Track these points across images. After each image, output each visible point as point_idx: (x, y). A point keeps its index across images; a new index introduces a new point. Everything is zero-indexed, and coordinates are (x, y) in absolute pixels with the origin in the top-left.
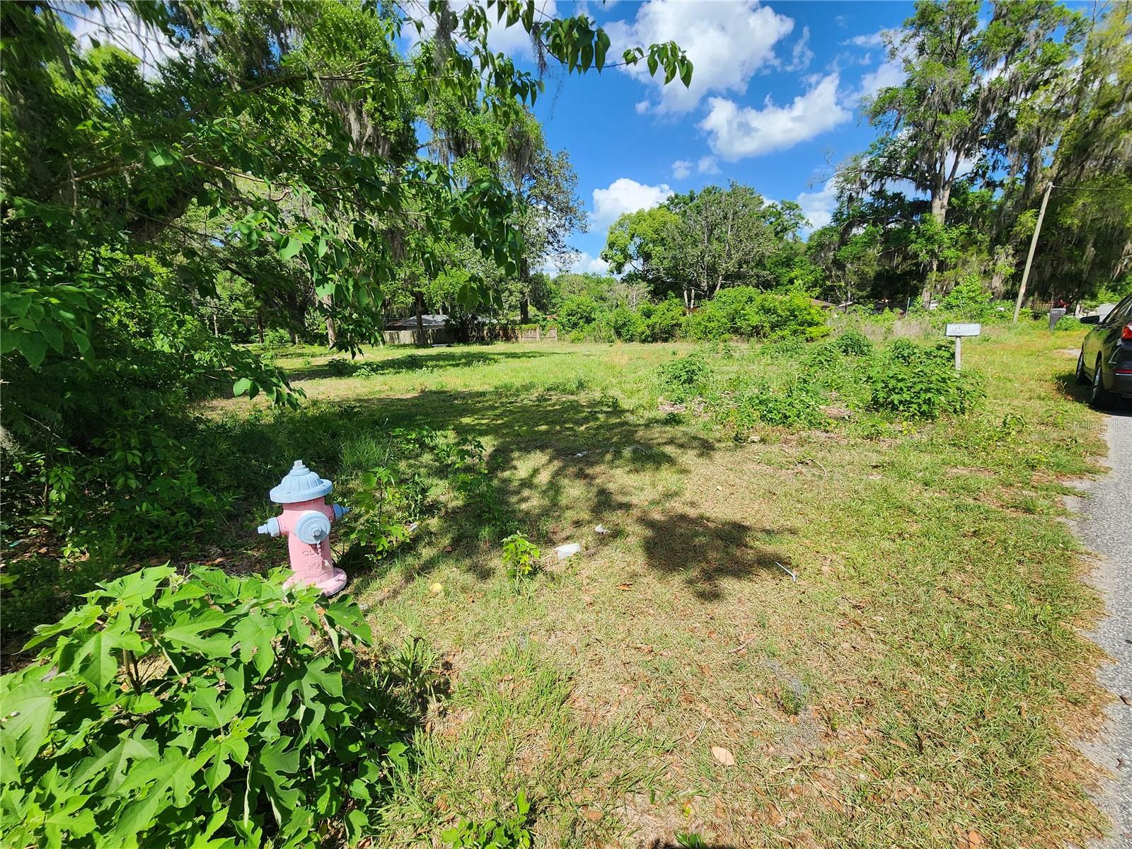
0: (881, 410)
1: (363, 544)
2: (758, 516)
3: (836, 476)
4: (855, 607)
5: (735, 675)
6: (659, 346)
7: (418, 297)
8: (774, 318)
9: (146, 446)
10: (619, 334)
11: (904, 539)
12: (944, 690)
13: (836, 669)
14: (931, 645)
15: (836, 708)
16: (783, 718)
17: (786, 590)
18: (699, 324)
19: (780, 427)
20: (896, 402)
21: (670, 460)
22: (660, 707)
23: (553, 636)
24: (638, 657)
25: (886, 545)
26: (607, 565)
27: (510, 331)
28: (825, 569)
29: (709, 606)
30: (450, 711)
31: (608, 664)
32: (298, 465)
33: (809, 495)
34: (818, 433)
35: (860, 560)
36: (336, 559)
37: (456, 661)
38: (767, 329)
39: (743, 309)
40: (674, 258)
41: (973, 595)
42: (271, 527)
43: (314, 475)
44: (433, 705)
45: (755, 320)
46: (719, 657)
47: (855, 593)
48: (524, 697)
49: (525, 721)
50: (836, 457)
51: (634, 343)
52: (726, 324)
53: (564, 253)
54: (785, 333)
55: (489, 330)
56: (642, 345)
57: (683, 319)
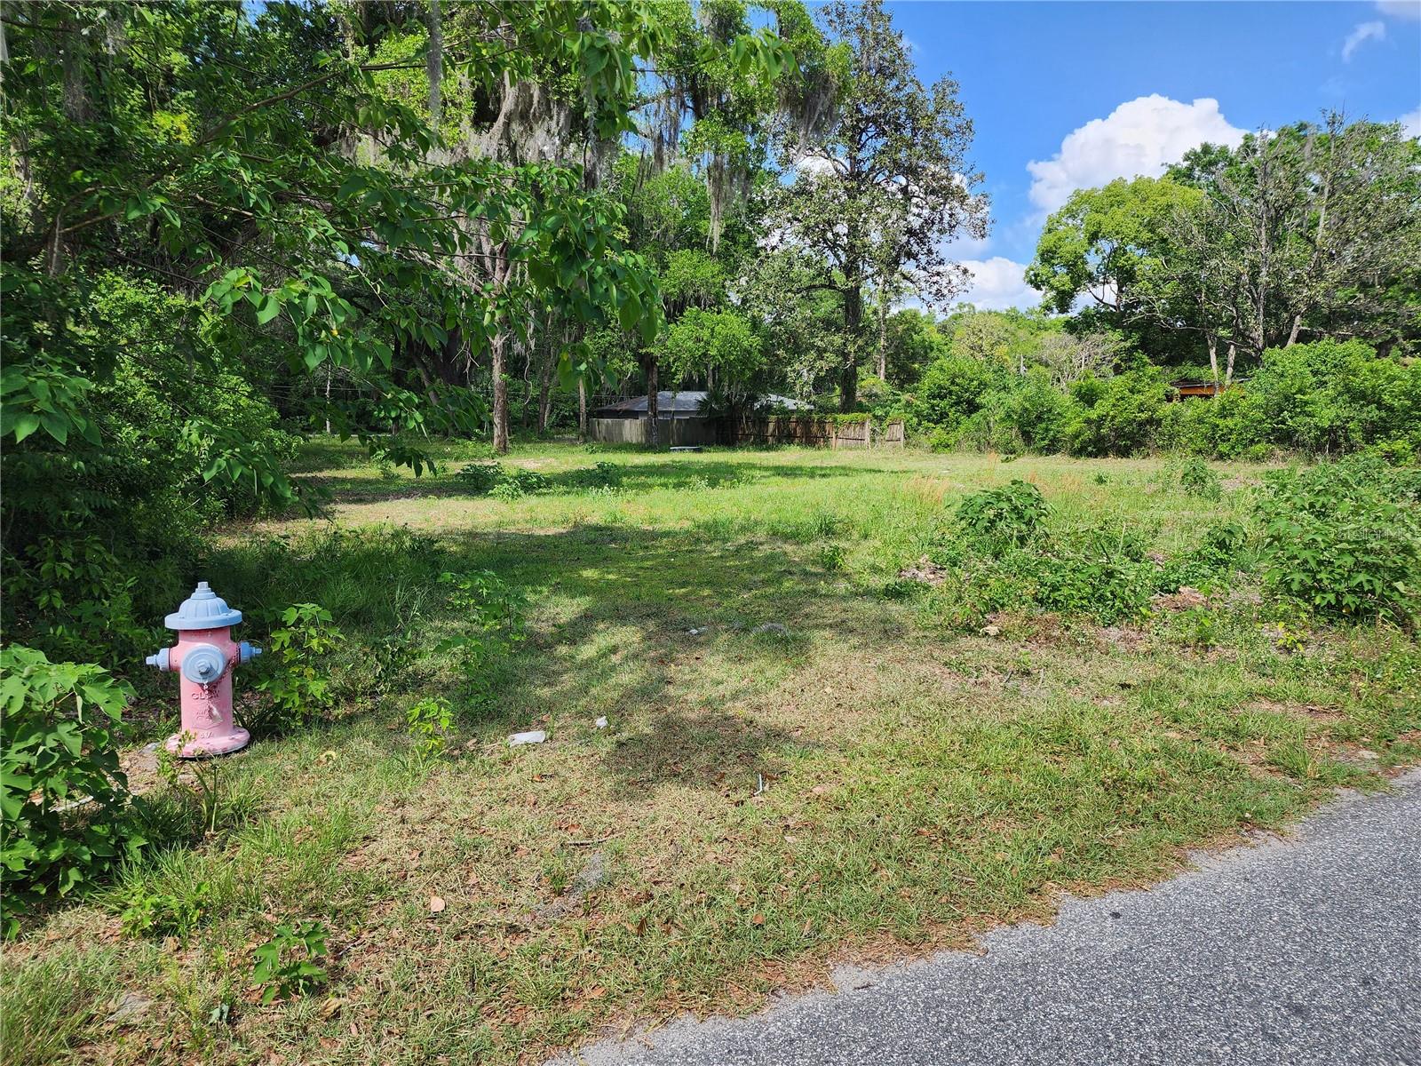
1: (275, 699)
4: (785, 826)
6: (1111, 466)
8: (1373, 413)
10: (1027, 437)
18: (1201, 421)
22: (430, 870)
27: (815, 429)
28: (817, 789)
29: (608, 804)
32: (203, 587)
38: (1357, 437)
39: (1300, 391)
40: (1186, 279)
43: (220, 601)
45: (1326, 415)
46: (550, 846)
47: (810, 815)
51: (1059, 455)
52: (1261, 422)
53: (938, 274)
54: (1399, 445)
55: (778, 421)
56: (1073, 460)
57: (1167, 408)
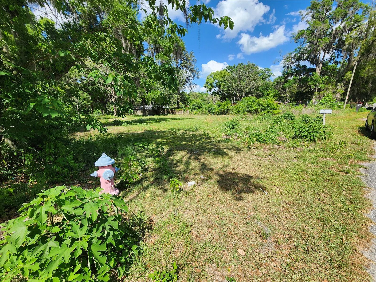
0: (297, 138)
1: (124, 180)
2: (255, 173)
3: (282, 160)
4: (287, 204)
5: (246, 226)
6: (223, 116)
7: (144, 99)
8: (262, 107)
9: (56, 147)
10: (209, 112)
11: (304, 182)
12: (316, 232)
13: (280, 225)
14: (313, 217)
15: (280, 237)
16: (262, 240)
17: (264, 198)
18: (236, 109)
19: (263, 144)
20: (302, 136)
21: (226, 154)
22: (221, 235)
23: (186, 212)
24: (214, 219)
25: (298, 183)
26: (204, 188)
27: (173, 111)
28: (277, 191)
29: (237, 202)
30: (152, 235)
31: (204, 221)
32: (104, 154)
33: (272, 167)
34: (276, 146)
35: (289, 189)
36: (115, 185)
37: (154, 219)
38: (259, 111)
39: (251, 104)
40: (228, 87)
41: (327, 201)
42: (95, 174)
43: (109, 158)
44: (146, 233)
45: (255, 108)
46: (241, 220)
47: (287, 199)
48: (176, 231)
49: (176, 239)
50: (282, 154)
51: (215, 115)
52: (245, 109)
53: (191, 85)
54: (265, 112)
55: (167, 110)
56: (217, 116)
57: (231, 107)
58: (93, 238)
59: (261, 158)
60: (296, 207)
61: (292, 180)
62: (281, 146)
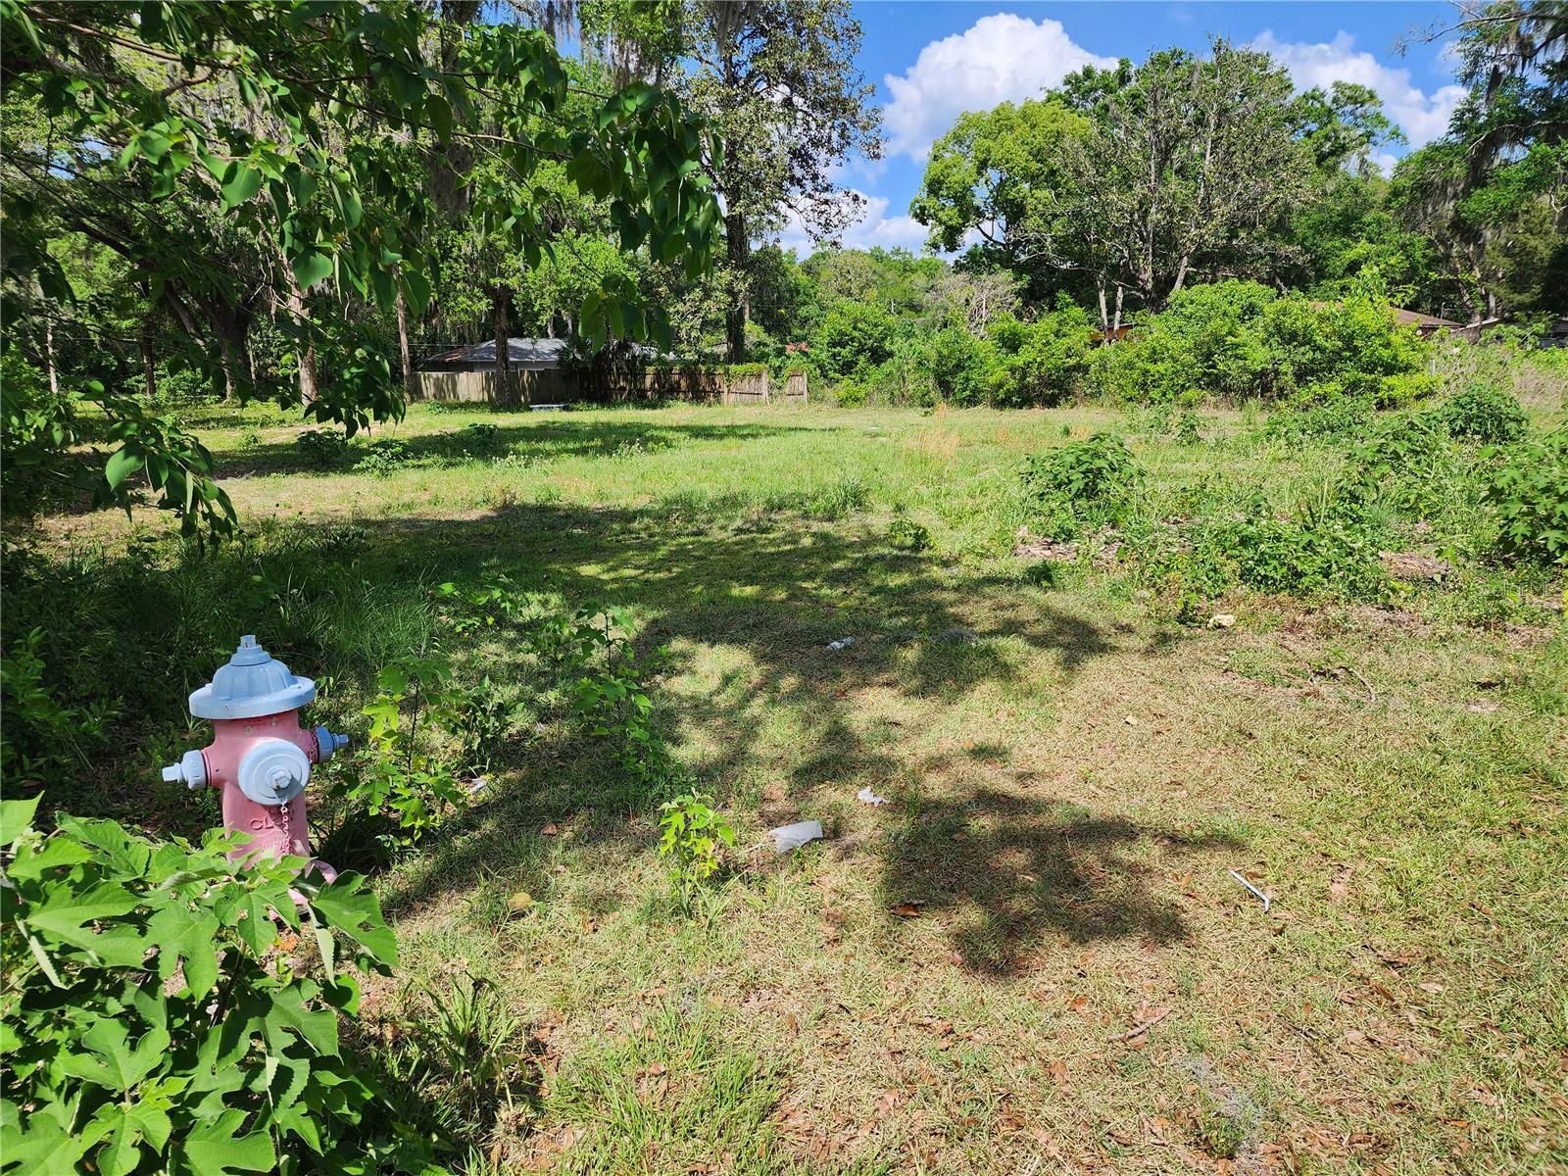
0: (1518, 564)
1: (374, 812)
2: (1210, 781)
3: (1397, 702)
4: (1388, 964)
5: (1118, 1083)
6: (1037, 414)
7: (502, 298)
8: (1304, 355)
10: (945, 387)
11: (1523, 836)
12: (1540, 1121)
13: (1329, 1079)
14: (1533, 1039)
15: (1315, 1150)
16: (1204, 1162)
18: (1130, 366)
19: (1283, 596)
20: (1551, 547)
22: (953, 1133)
23: (753, 998)
24: (917, 1040)
25: (1480, 846)
26: (877, 866)
27: (703, 380)
28: (1336, 888)
29: (1079, 952)
30: (539, 1127)
31: (862, 1049)
33: (1328, 741)
34: (1368, 611)
35: (1415, 875)
36: (316, 842)
37: (556, 1040)
38: (1290, 379)
39: (1232, 333)
42: (188, 769)
43: (280, 667)
44: (506, 1113)
45: (1259, 357)
46: (1089, 1048)
48: (688, 1101)
49: (687, 1148)
50: (1400, 663)
51: (980, 407)
52: (1192, 367)
53: (826, 202)
54: (1328, 388)
55: (657, 374)
56: (997, 412)
58: (197, 1098)
59: (1258, 686)
60: (1443, 982)
61: (1445, 824)
62: (1400, 616)
